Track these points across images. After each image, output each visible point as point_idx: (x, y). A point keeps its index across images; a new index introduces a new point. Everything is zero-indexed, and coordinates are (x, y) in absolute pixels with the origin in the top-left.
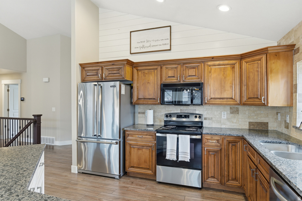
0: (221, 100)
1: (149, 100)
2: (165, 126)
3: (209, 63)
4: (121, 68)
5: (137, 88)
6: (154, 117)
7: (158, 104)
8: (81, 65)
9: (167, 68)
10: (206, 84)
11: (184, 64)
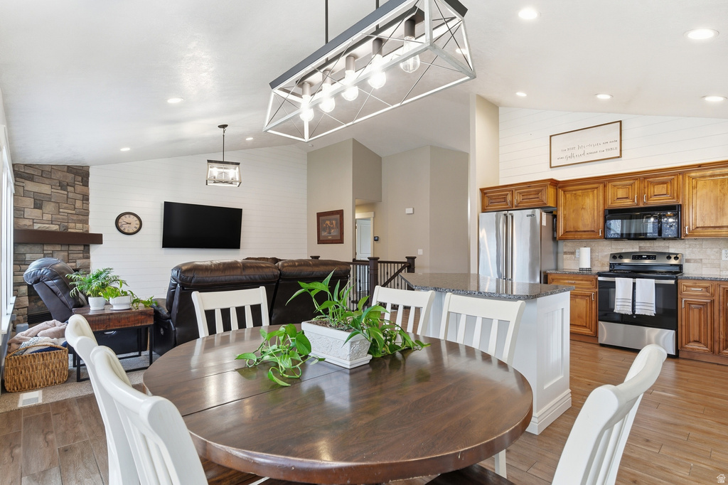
0: (717, 230)
1: (583, 233)
2: (610, 271)
3: (693, 174)
4: (541, 191)
5: (564, 217)
6: (591, 258)
7: (600, 238)
8: (482, 190)
9: (615, 186)
10: (687, 206)
11: (645, 178)
